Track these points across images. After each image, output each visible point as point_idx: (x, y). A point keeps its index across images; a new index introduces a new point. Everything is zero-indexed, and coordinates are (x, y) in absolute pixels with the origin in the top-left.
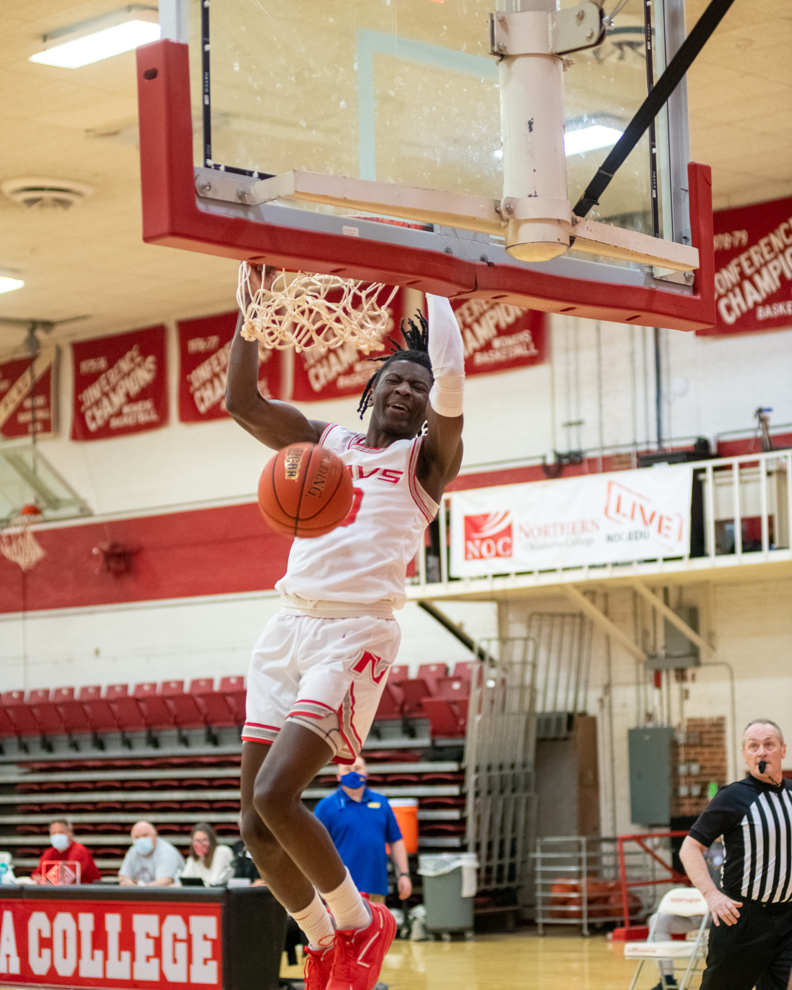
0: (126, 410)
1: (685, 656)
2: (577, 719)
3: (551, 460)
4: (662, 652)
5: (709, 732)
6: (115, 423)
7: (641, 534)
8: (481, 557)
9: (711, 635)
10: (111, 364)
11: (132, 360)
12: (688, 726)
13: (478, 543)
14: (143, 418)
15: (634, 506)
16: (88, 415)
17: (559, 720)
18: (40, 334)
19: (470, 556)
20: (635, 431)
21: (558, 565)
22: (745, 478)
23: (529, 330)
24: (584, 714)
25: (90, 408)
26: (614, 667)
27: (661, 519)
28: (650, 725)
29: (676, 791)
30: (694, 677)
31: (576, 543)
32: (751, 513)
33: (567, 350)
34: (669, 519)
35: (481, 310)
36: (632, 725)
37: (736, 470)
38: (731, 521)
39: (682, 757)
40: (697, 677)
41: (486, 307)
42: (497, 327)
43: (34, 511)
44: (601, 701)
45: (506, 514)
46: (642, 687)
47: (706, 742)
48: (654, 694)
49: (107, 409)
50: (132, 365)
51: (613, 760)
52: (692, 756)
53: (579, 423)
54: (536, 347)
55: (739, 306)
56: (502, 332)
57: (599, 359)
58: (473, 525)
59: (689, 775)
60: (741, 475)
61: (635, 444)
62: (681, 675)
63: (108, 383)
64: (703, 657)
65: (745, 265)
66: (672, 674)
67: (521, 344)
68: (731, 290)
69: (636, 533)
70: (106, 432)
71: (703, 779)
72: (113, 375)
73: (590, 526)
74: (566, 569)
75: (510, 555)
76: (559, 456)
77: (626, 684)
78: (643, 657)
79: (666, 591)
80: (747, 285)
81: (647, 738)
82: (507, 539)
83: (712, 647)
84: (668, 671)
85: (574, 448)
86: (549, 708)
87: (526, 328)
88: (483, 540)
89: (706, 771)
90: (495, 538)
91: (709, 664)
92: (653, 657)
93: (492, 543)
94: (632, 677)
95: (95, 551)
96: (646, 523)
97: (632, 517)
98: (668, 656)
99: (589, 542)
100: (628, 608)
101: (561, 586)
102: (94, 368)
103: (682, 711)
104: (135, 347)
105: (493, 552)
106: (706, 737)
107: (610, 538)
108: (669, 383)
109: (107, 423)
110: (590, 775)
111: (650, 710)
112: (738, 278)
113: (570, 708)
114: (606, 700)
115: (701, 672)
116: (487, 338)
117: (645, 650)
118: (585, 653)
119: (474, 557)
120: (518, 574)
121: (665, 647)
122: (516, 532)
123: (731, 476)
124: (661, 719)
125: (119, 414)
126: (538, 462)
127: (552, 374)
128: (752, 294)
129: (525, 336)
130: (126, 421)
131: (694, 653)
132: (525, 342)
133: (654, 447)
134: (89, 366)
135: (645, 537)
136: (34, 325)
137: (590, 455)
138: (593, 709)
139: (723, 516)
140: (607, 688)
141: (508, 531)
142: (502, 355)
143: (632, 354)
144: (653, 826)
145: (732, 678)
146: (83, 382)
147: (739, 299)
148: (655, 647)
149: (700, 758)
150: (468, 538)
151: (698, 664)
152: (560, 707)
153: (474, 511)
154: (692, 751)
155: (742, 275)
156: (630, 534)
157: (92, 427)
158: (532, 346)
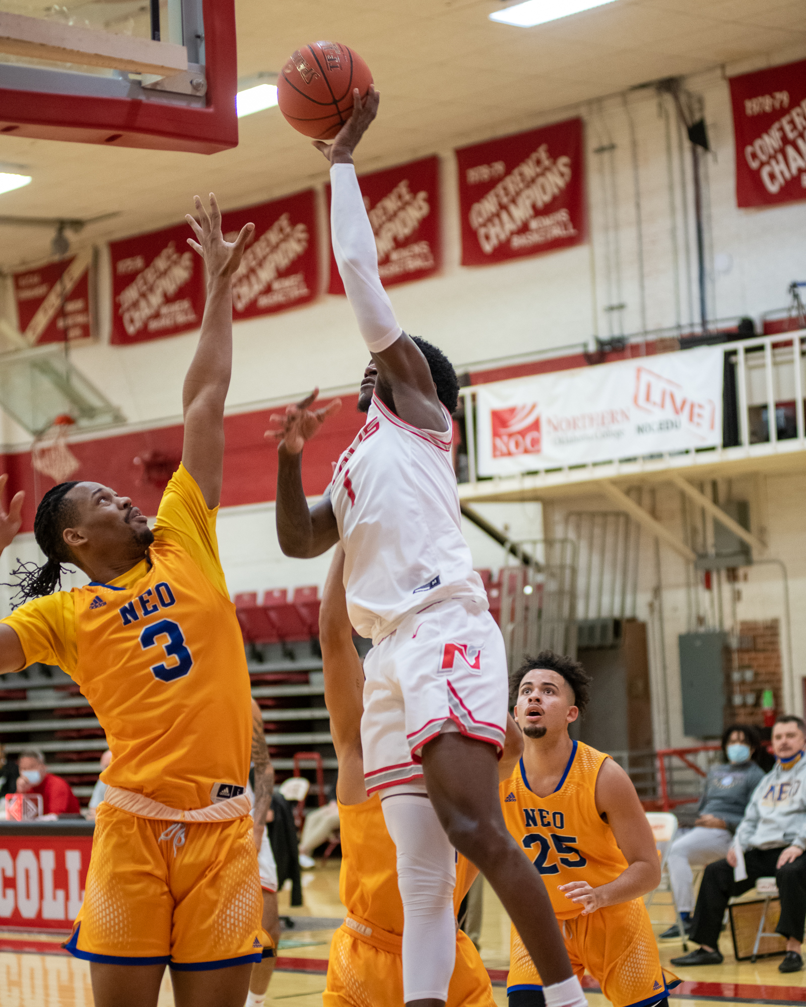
0: (164, 310)
1: (734, 554)
2: (624, 625)
3: (592, 348)
4: (711, 551)
5: (763, 636)
6: (154, 325)
7: (672, 424)
8: (509, 454)
9: (762, 531)
10: (148, 263)
11: (169, 257)
12: (742, 630)
13: (505, 438)
14: (181, 319)
15: (664, 394)
16: (126, 317)
17: (604, 628)
18: (69, 234)
19: (498, 453)
20: (678, 314)
21: (588, 460)
22: (779, 359)
23: (567, 208)
24: (633, 620)
25: (128, 310)
26: (664, 569)
27: (692, 406)
28: (702, 630)
29: (730, 700)
30: (746, 578)
31: (606, 435)
32: (786, 397)
33: (606, 229)
34: (700, 406)
35: (517, 189)
36: (682, 629)
37: (768, 351)
38: (765, 407)
39: (736, 663)
40: (750, 577)
41: (521, 185)
42: (534, 207)
43: (67, 421)
44: (651, 606)
45: (534, 407)
46: (693, 590)
47: (760, 645)
48: (705, 596)
49: (145, 311)
50: (169, 263)
51: (664, 667)
52: (746, 662)
53: (621, 307)
54: (574, 227)
55: (782, 173)
56: (540, 212)
57: (640, 237)
58: (500, 420)
59: (743, 682)
60: (774, 355)
61: (679, 327)
62: (733, 575)
63: (145, 283)
64: (755, 555)
65: (788, 128)
66: (724, 574)
67: (558, 223)
68: (773, 157)
69: (667, 423)
70: (145, 335)
71: (758, 686)
72: (150, 275)
73: (619, 417)
74: (595, 465)
75: (538, 451)
76: (601, 343)
77: (677, 586)
78: (692, 556)
79: (714, 484)
80: (790, 151)
81: (698, 643)
82: (534, 434)
83: (764, 543)
84: (718, 571)
85: (617, 333)
86: (592, 614)
87: (563, 207)
88: (510, 435)
89: (761, 678)
90: (523, 433)
91: (761, 562)
92: (703, 556)
93: (520, 438)
94: (682, 579)
95: (136, 461)
96: (677, 412)
97: (663, 406)
98: (718, 555)
99: (618, 434)
100: (675, 505)
101: (597, 483)
102: (130, 268)
103: (734, 614)
104: (171, 244)
105: (521, 449)
106: (760, 641)
107: (640, 430)
108: (712, 259)
109: (146, 326)
110: (640, 684)
111: (702, 613)
112: (781, 143)
113: (617, 613)
114: (656, 604)
115: (753, 571)
116: (524, 218)
117: (694, 550)
118: (631, 555)
119: (503, 455)
120: (548, 471)
121: (715, 545)
122: (544, 427)
123: (763, 357)
124: (712, 622)
125: (157, 315)
126: (579, 351)
127: (592, 254)
128: (795, 160)
129: (562, 215)
130: (164, 322)
131: (745, 551)
132: (563, 221)
133: (698, 330)
134: (127, 265)
135: (676, 426)
136: (62, 224)
137: (634, 341)
138: (643, 614)
139: (758, 401)
140: (657, 591)
141: (536, 426)
142: (541, 236)
143: (673, 231)
144: (707, 738)
145: (785, 576)
146: (121, 283)
147: (783, 166)
148: (704, 545)
149: (755, 664)
150: (496, 434)
151: (749, 562)
152: (605, 613)
153: (500, 405)
154: (746, 657)
155: (785, 140)
156: (661, 424)
157: (131, 330)
158: (570, 226)
